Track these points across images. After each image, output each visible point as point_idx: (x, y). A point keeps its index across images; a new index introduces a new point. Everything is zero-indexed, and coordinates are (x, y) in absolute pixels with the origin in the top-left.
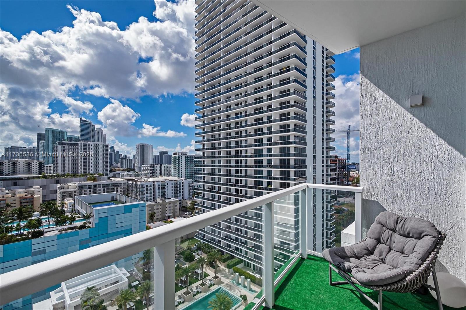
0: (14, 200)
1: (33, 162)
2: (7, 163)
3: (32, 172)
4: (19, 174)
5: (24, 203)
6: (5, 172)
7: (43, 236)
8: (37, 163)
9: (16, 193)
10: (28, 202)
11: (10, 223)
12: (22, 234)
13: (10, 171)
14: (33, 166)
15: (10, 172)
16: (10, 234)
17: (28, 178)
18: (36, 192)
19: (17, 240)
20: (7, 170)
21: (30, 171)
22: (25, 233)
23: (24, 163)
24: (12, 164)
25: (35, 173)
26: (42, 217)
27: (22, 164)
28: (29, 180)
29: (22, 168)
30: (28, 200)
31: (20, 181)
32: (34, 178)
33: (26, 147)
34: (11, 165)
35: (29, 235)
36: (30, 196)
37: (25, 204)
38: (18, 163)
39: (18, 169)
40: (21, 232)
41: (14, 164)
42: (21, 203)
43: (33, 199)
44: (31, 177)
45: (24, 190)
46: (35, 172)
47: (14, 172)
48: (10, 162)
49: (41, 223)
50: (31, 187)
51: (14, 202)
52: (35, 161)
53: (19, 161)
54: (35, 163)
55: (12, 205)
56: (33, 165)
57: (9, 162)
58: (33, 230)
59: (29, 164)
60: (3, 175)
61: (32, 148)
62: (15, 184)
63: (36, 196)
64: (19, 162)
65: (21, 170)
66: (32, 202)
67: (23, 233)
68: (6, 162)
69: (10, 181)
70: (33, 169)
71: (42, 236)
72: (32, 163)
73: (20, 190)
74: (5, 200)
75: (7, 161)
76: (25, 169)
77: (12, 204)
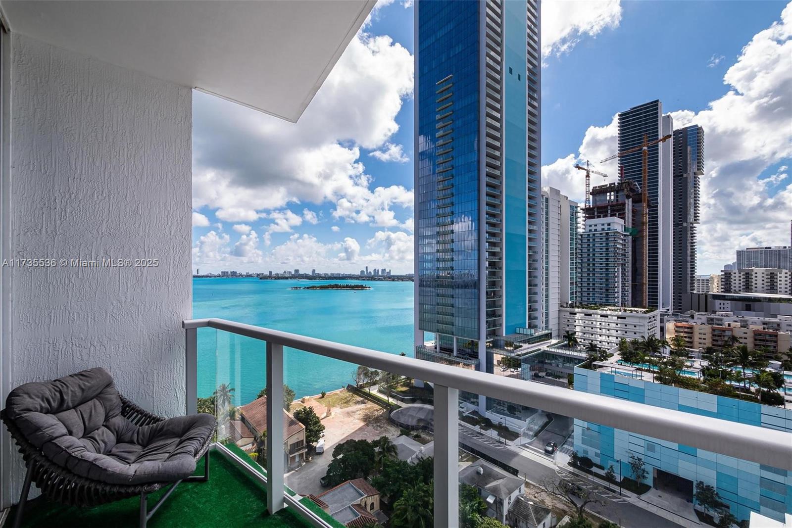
0: (744, 333)
1: (780, 273)
2: (737, 275)
3: (779, 290)
4: (756, 292)
5: (760, 340)
6: (734, 289)
7: (783, 407)
8: (788, 275)
9: (749, 323)
10: (767, 341)
11: (729, 366)
12: (748, 391)
13: (742, 287)
14: (779, 279)
15: (741, 289)
16: (728, 383)
17: (770, 300)
18: (783, 326)
19: (738, 396)
20: (737, 285)
21: (775, 288)
22: (753, 389)
23: (763, 273)
24: (744, 276)
25: (783, 292)
26: (785, 372)
27: (760, 275)
28: (771, 303)
29: (760, 282)
30: (768, 338)
31: (757, 304)
32: (780, 300)
33: (770, 248)
34: (742, 277)
35: (758, 395)
36: (771, 331)
37: (762, 343)
38: (754, 275)
39: (753, 284)
40: (745, 386)
41: (748, 275)
42: (756, 340)
43: (776, 336)
44: (775, 299)
45: (761, 318)
46: (783, 290)
47: (748, 288)
48: (742, 273)
49: (783, 382)
50: (775, 316)
51: (745, 336)
52: (784, 271)
53: (755, 271)
54: (783, 275)
55: (741, 340)
56: (780, 277)
57: (740, 273)
58: (765, 390)
59: (772, 277)
60: (731, 292)
61: (781, 249)
62: (748, 308)
63: (781, 333)
64: (756, 273)
65: (760, 285)
66: (776, 342)
67: (749, 389)
68: (735, 273)
69: (741, 302)
70: (780, 284)
71: (780, 406)
72: (779, 275)
73: (756, 319)
74: (731, 330)
75: (737, 271)
76: (766, 284)
77: (742, 338)
